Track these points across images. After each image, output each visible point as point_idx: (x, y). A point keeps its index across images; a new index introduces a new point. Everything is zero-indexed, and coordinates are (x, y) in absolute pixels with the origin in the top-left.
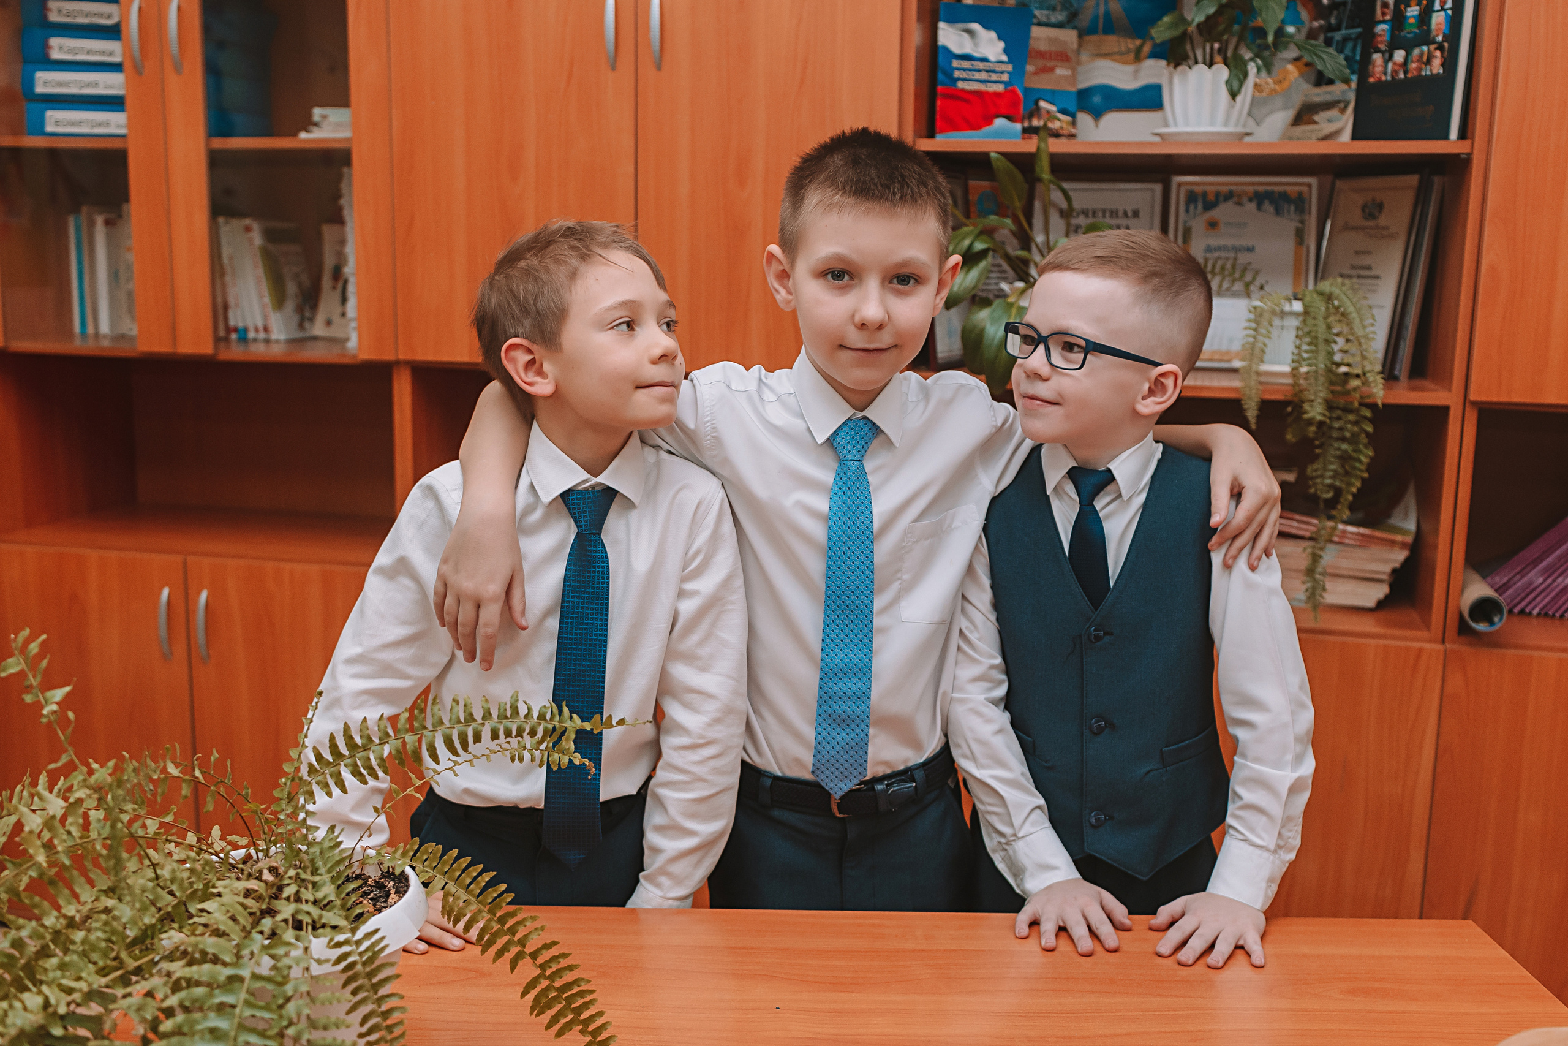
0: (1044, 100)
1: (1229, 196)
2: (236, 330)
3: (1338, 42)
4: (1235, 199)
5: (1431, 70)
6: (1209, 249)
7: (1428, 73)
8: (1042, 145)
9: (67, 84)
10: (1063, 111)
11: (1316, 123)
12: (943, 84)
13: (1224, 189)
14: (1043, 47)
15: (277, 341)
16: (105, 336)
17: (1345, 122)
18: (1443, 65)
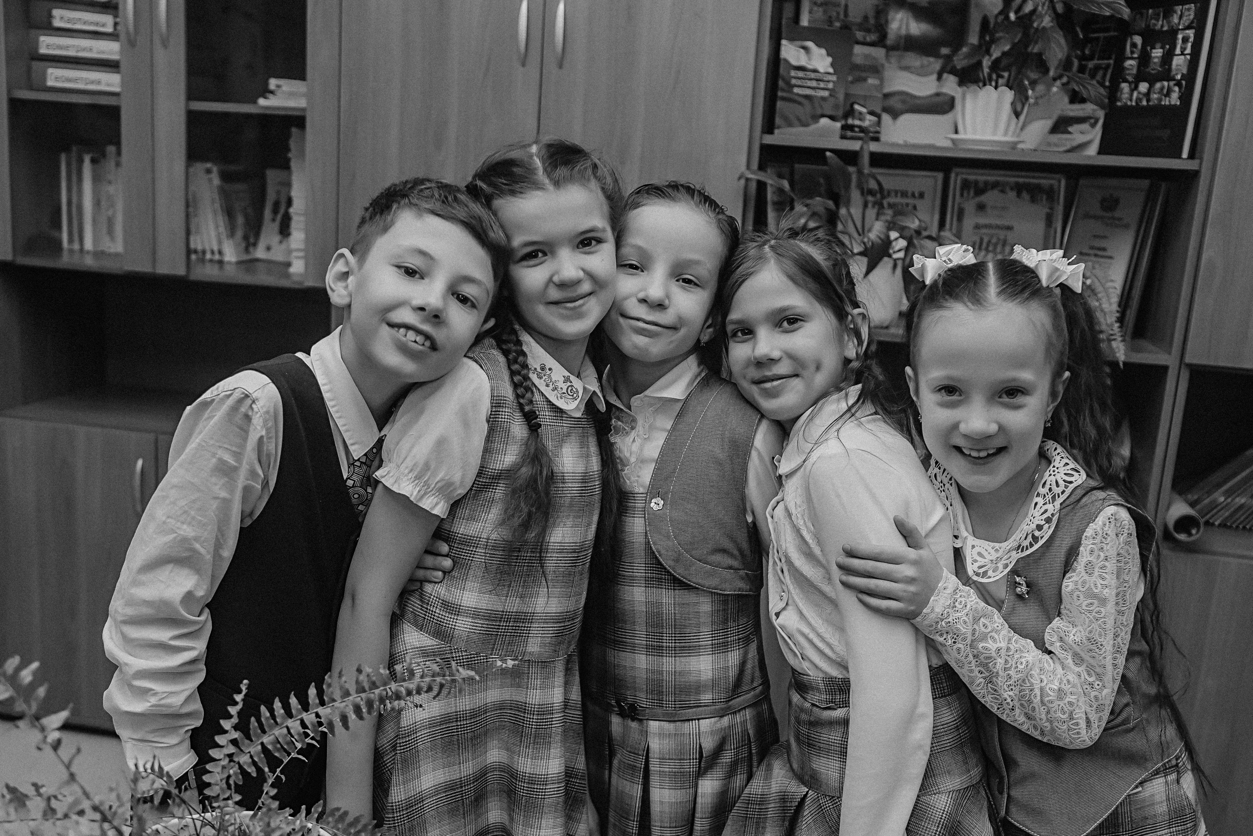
0: (858, 104)
1: (995, 185)
2: (196, 252)
3: (1091, 69)
4: (1000, 188)
5: (1170, 101)
6: (977, 227)
7: (1167, 103)
9: (67, 48)
10: (872, 113)
11: (1070, 133)
12: (782, 89)
13: (991, 179)
14: (861, 61)
15: (229, 263)
16: (88, 252)
17: (1096, 134)
18: (1179, 98)
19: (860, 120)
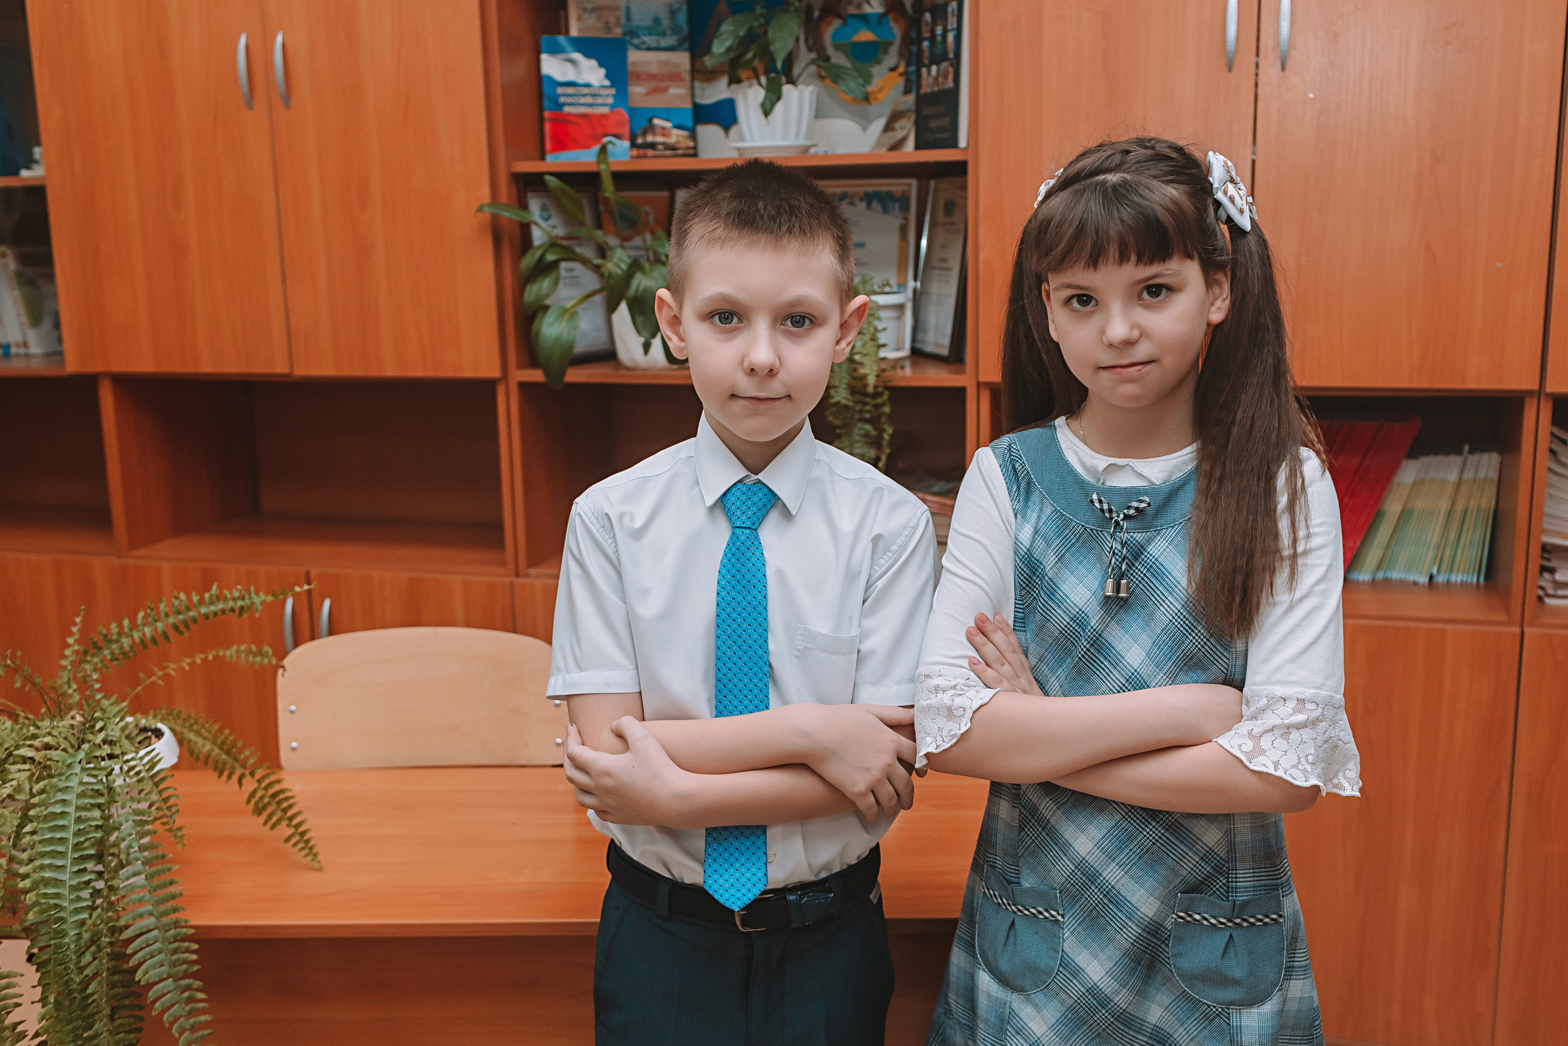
0: (659, 118)
1: (842, 197)
4: (848, 200)
5: (947, 84)
8: (603, 167)
10: (679, 127)
11: (895, 129)
12: (550, 109)
13: (839, 191)
14: (654, 70)
15: (34, 356)
18: (954, 79)
19: (663, 135)
